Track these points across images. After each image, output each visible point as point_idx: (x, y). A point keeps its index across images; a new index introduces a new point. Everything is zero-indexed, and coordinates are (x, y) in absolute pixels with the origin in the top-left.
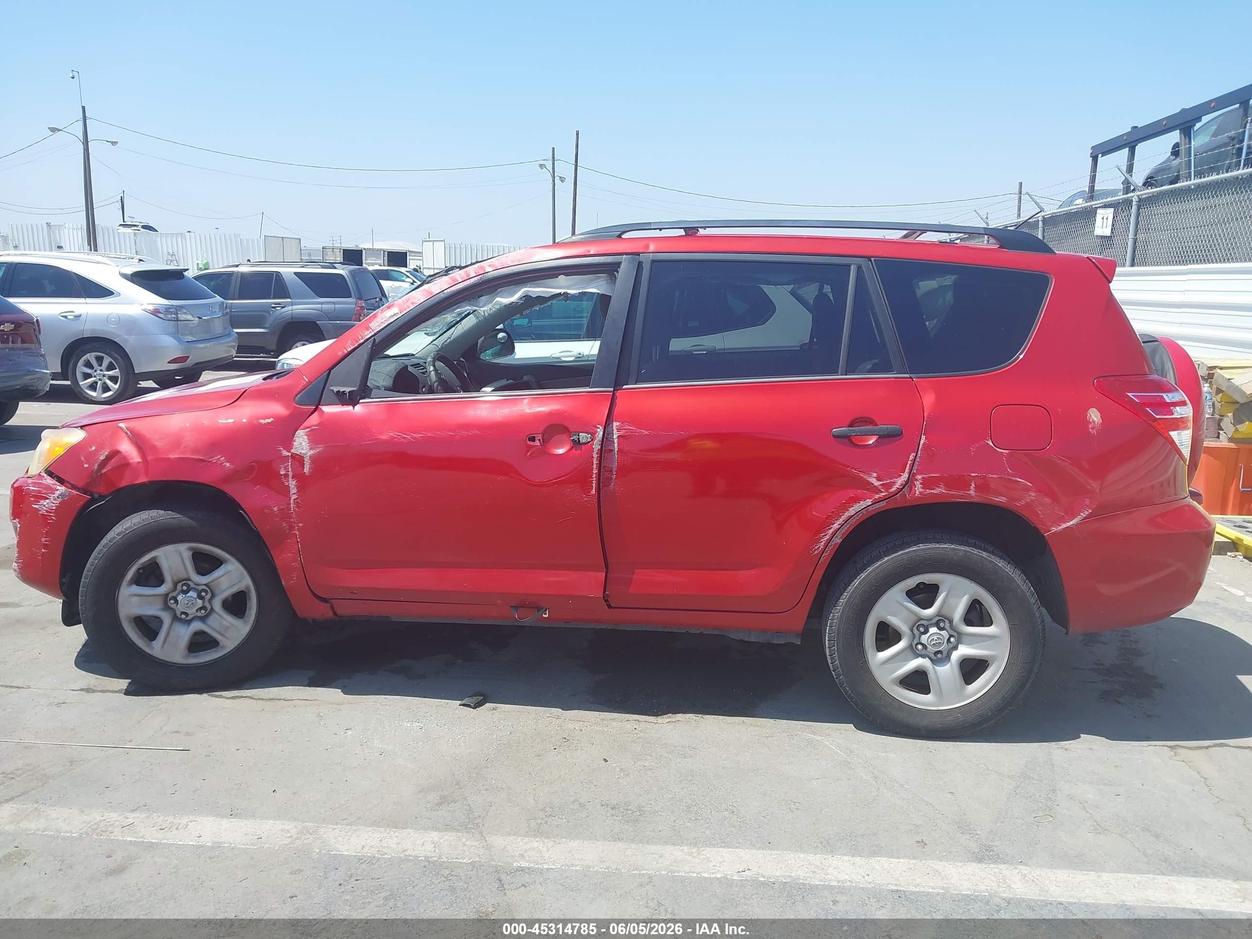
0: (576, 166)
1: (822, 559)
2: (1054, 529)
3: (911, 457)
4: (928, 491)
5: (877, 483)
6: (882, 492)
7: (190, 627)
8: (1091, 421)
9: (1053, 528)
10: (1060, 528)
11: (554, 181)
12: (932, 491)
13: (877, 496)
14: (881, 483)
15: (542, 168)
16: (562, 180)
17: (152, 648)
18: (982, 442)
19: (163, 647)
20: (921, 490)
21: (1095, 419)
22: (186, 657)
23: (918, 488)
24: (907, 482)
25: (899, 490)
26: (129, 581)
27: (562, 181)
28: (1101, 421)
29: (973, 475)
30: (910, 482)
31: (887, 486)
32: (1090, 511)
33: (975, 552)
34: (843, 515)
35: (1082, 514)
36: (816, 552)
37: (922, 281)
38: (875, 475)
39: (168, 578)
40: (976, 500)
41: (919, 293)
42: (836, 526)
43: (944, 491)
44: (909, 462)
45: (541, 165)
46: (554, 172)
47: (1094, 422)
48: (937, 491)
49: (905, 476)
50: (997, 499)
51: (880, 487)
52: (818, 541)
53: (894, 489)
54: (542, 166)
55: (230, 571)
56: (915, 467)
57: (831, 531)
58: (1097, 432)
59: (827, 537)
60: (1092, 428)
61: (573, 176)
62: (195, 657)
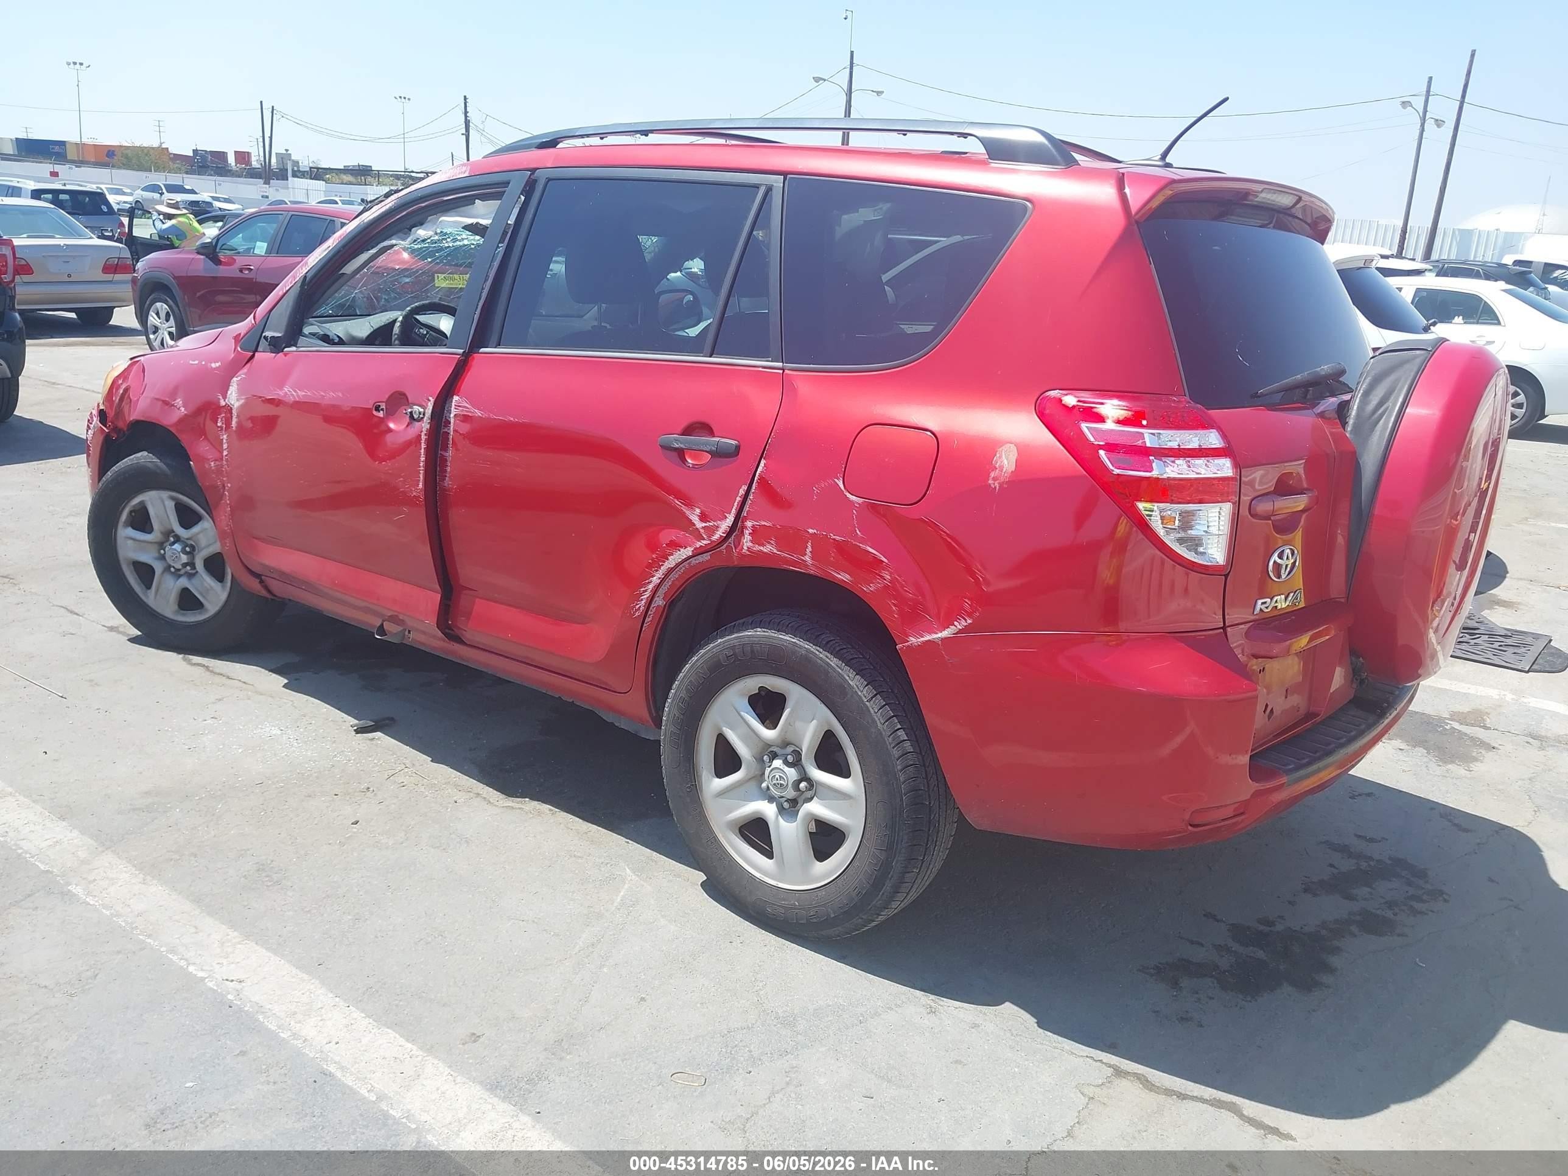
0: (1462, 103)
1: (645, 625)
2: (913, 640)
3: (742, 492)
4: (757, 548)
5: (699, 525)
6: (704, 539)
7: (178, 582)
8: (997, 466)
9: (911, 638)
10: (922, 639)
11: (1423, 125)
12: (762, 548)
13: (699, 544)
14: (704, 525)
15: (1404, 108)
16: (1439, 123)
17: (147, 597)
18: (830, 481)
19: (155, 598)
20: (750, 544)
21: (1006, 462)
22: (176, 612)
23: (747, 541)
24: (732, 529)
25: (724, 540)
26: (125, 522)
27: (1439, 126)
28: (1013, 468)
29: (811, 531)
30: (736, 529)
31: (711, 531)
32: (969, 621)
33: (821, 656)
34: (662, 565)
35: (956, 623)
36: (637, 614)
37: (846, 214)
38: (698, 511)
39: (156, 525)
40: (812, 571)
41: (840, 232)
42: (655, 580)
43: (775, 551)
44: (738, 499)
45: (1403, 102)
46: (1425, 111)
47: (1001, 467)
48: (767, 549)
49: (730, 519)
50: (839, 576)
51: (702, 531)
52: (638, 598)
53: (716, 537)
54: (1405, 104)
55: (206, 529)
56: (747, 508)
57: (651, 587)
58: (1001, 485)
59: (647, 594)
60: (995, 479)
61: (1455, 117)
62: (184, 615)
